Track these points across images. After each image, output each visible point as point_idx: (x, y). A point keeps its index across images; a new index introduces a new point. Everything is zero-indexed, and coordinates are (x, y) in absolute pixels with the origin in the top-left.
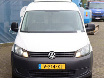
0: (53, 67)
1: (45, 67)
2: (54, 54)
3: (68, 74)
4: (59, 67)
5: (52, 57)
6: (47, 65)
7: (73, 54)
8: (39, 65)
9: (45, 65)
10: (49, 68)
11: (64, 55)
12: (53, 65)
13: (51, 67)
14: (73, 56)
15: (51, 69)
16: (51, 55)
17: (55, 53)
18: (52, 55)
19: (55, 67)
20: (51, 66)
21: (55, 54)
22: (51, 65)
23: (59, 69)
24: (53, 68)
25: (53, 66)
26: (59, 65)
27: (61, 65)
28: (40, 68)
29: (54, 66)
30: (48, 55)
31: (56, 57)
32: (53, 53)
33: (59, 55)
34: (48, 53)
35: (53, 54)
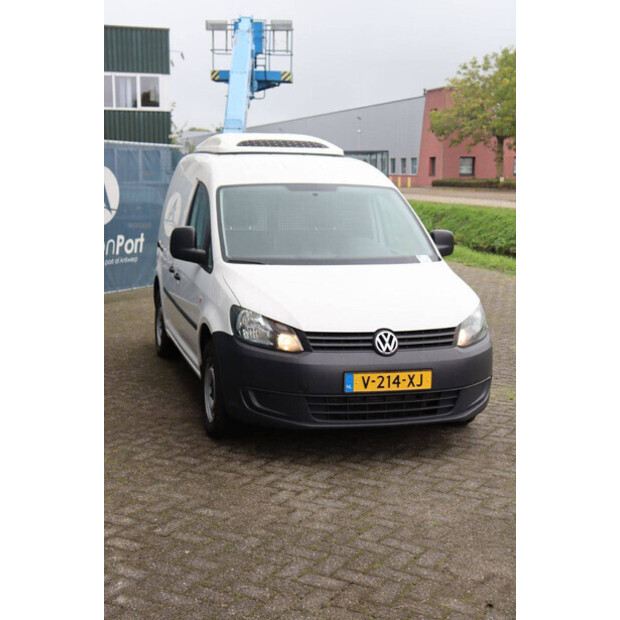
0: (394, 383)
1: (366, 385)
2: (391, 338)
3: (436, 403)
4: (411, 382)
5: (388, 350)
6: (374, 376)
7: (451, 336)
8: (347, 376)
9: (366, 376)
10: (379, 387)
11: (421, 339)
12: (393, 376)
13: (385, 384)
14: (450, 343)
15: (386, 389)
16: (384, 343)
17: (396, 333)
18: (387, 340)
19: (398, 383)
20: (386, 380)
21: (395, 339)
22: (385, 375)
23: (411, 388)
24: (394, 388)
25: (392, 381)
26: (411, 374)
27: (417, 374)
28: (348, 387)
29: (398, 377)
30: (373, 341)
31: (400, 347)
32: (390, 334)
33: (410, 340)
34: (373, 334)
35: (389, 336)
